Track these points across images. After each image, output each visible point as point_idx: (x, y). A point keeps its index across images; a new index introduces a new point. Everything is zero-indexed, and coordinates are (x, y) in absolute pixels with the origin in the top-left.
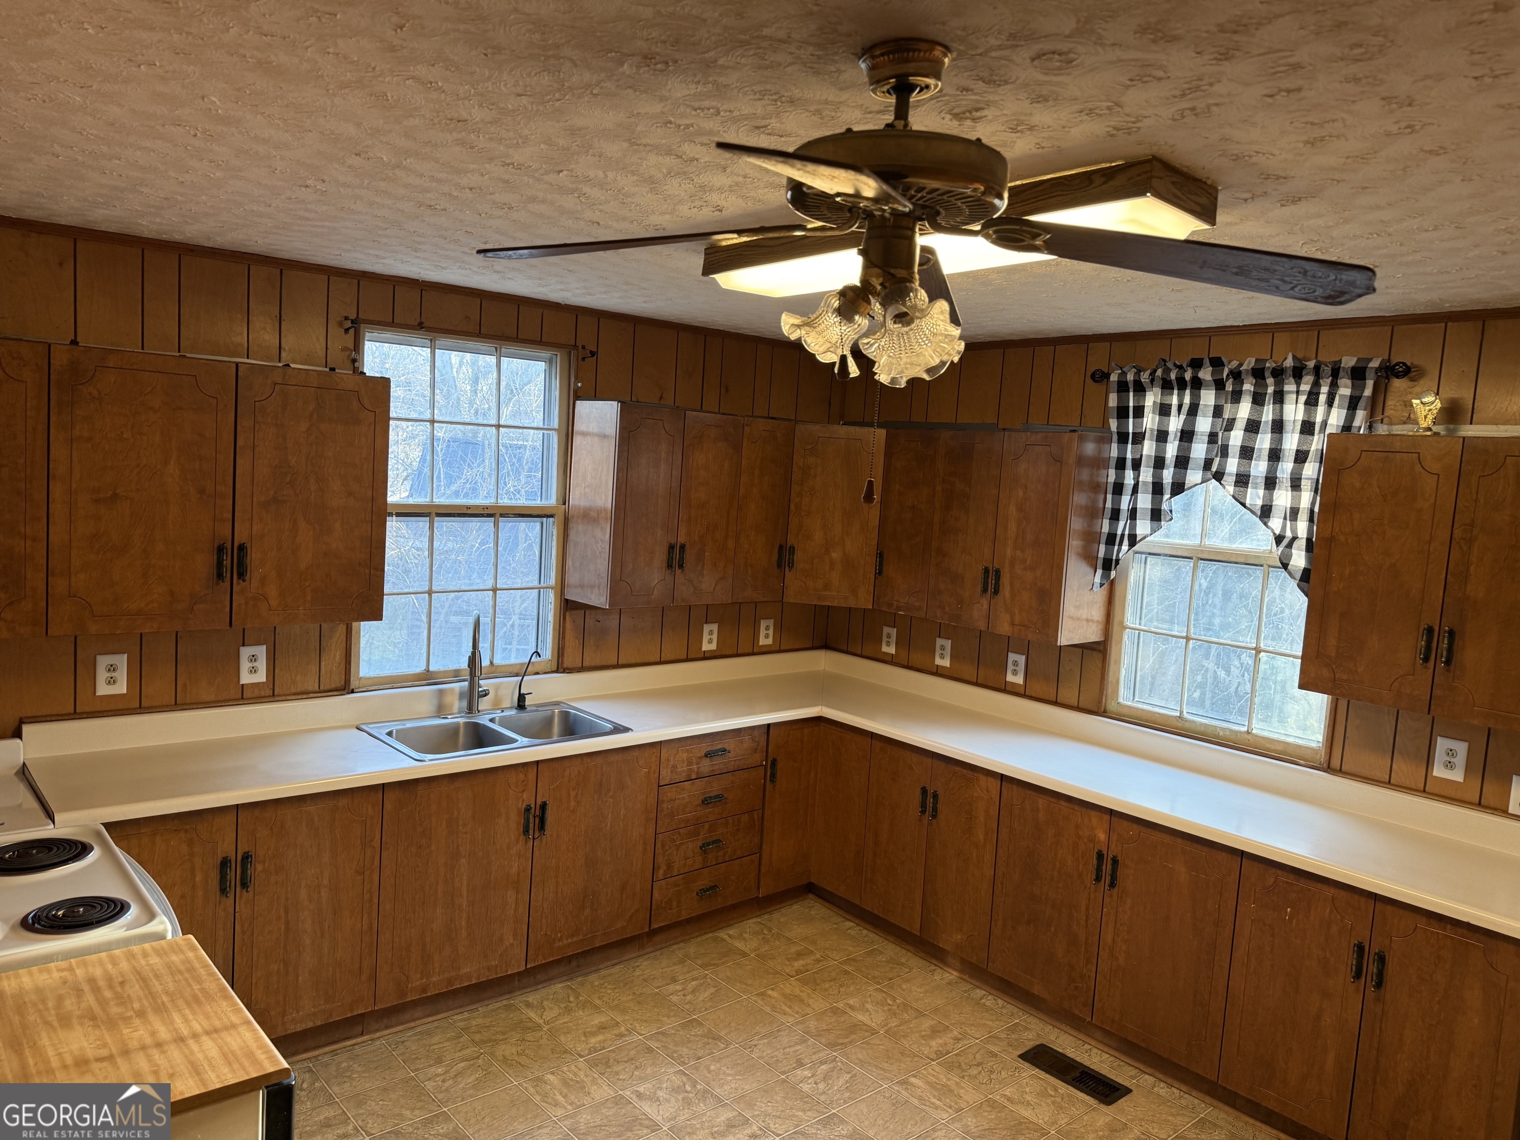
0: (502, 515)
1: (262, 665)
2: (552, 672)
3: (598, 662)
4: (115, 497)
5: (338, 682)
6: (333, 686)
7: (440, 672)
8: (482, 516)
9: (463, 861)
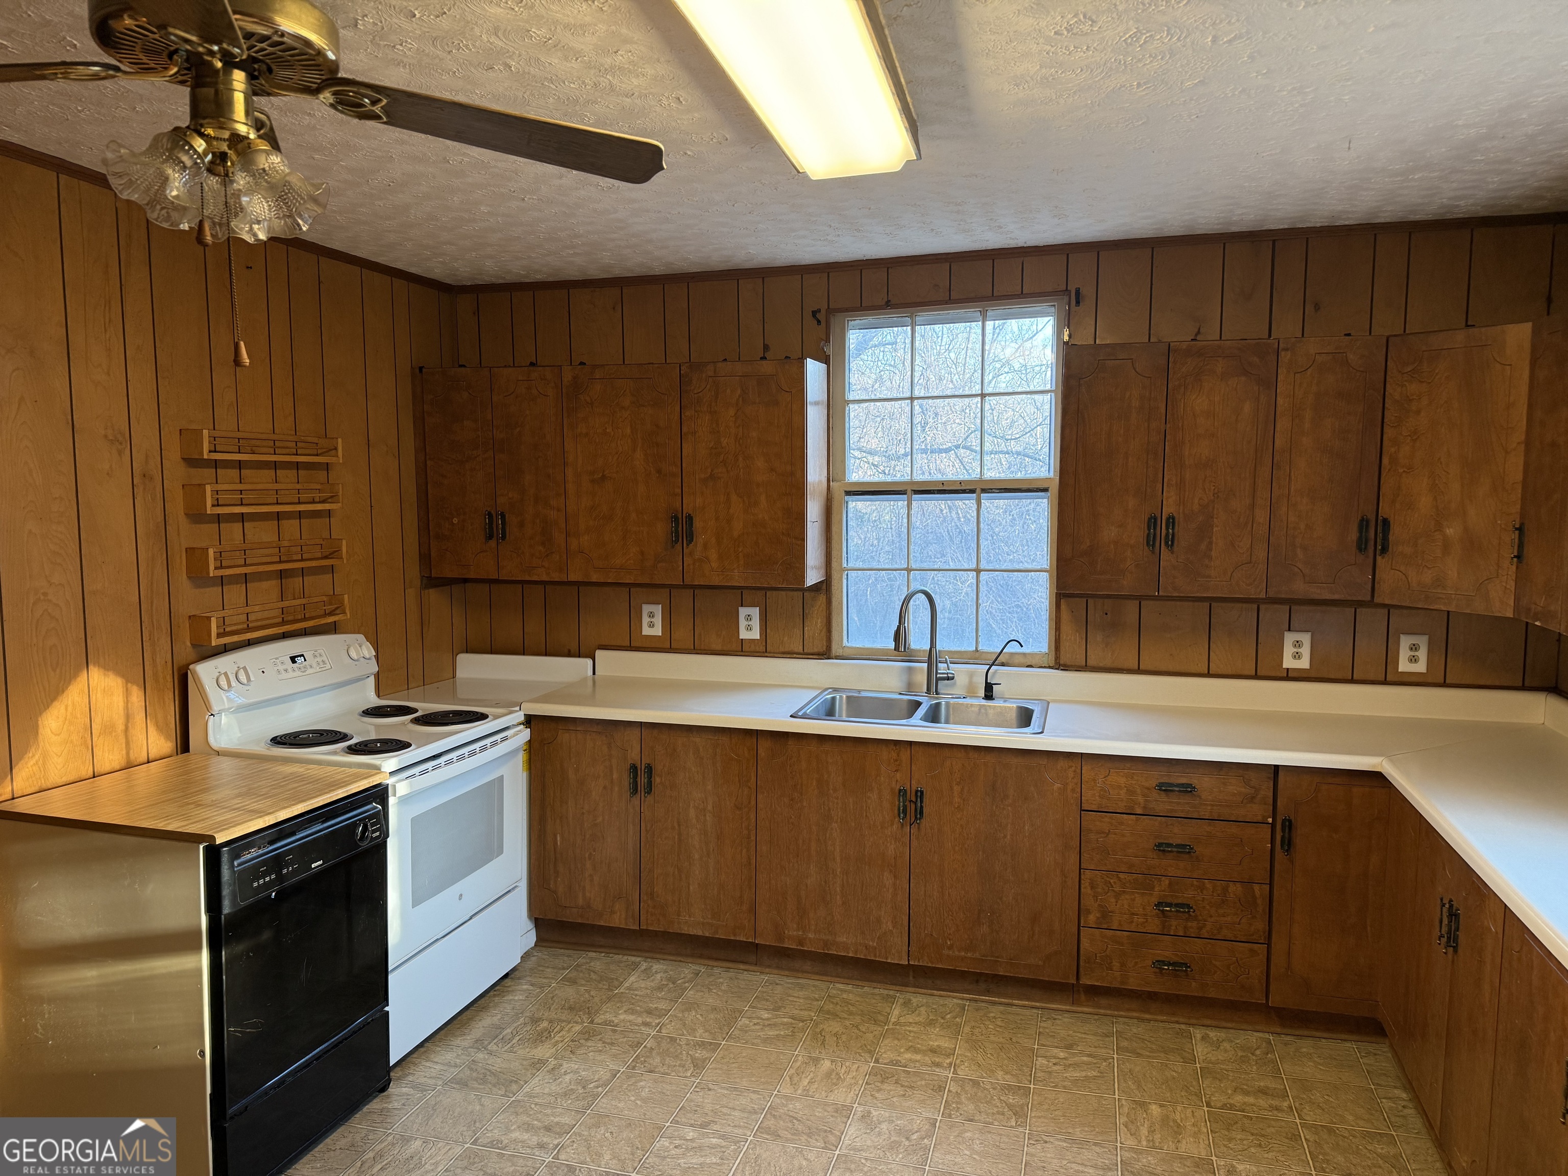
0: (984, 491)
1: (756, 623)
2: (1050, 667)
3: (1108, 663)
4: (604, 478)
5: (820, 647)
6: (816, 650)
7: (919, 651)
8: (964, 491)
9: (835, 825)
